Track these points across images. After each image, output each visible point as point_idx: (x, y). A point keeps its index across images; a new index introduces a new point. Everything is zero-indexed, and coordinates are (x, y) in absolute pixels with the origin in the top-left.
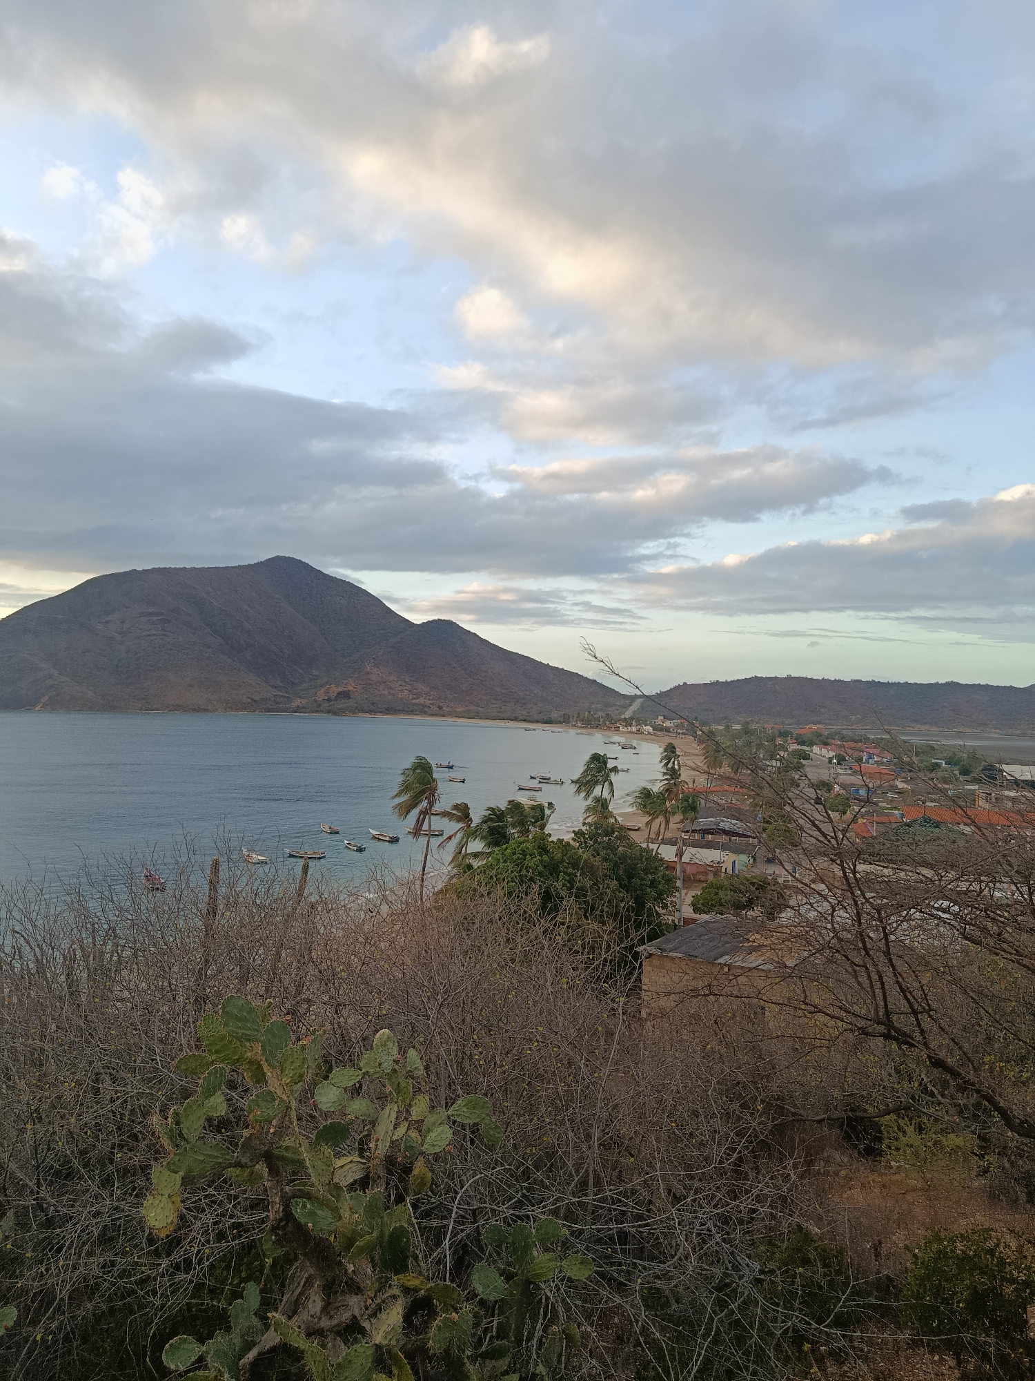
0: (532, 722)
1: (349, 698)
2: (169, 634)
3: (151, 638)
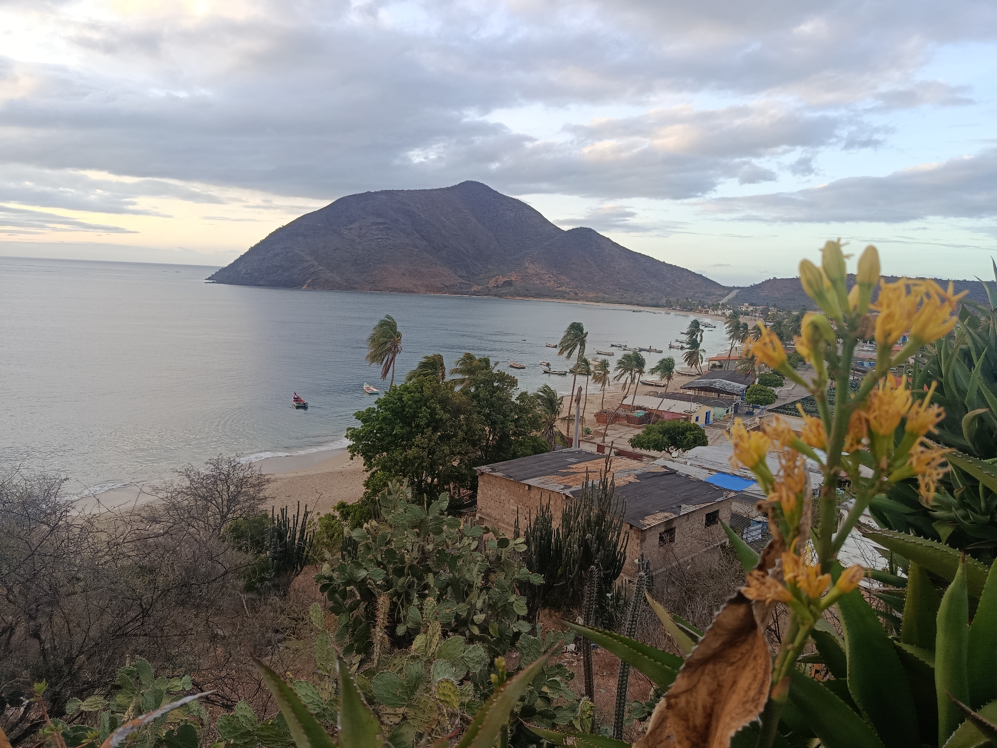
0: (643, 306)
1: (512, 286)
2: (391, 238)
3: (379, 240)
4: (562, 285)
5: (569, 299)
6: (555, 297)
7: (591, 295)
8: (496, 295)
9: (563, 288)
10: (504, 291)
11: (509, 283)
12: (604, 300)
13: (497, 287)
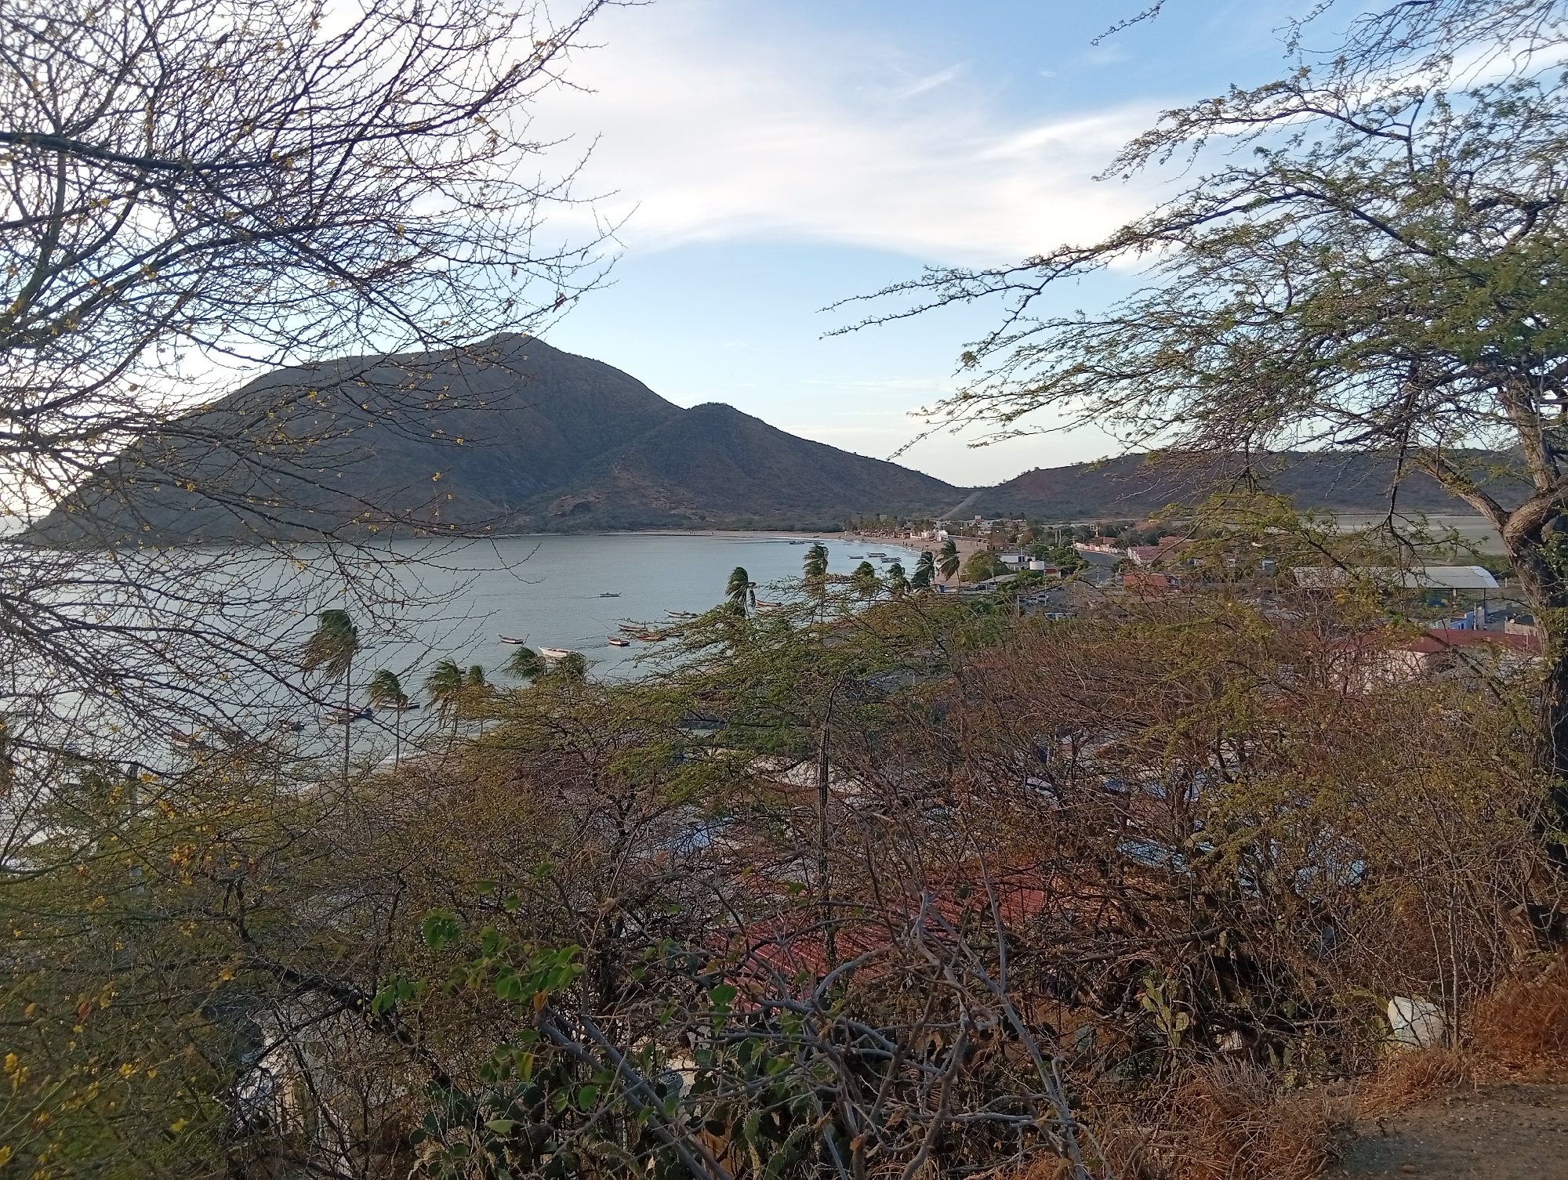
0: (812, 532)
1: (588, 511)
4: (678, 504)
5: (690, 529)
6: (665, 526)
7: (731, 518)
8: (557, 531)
9: (681, 510)
10: (572, 522)
11: (585, 507)
12: (749, 526)
13: (563, 515)
